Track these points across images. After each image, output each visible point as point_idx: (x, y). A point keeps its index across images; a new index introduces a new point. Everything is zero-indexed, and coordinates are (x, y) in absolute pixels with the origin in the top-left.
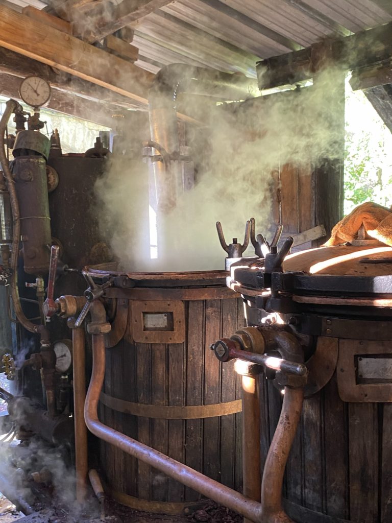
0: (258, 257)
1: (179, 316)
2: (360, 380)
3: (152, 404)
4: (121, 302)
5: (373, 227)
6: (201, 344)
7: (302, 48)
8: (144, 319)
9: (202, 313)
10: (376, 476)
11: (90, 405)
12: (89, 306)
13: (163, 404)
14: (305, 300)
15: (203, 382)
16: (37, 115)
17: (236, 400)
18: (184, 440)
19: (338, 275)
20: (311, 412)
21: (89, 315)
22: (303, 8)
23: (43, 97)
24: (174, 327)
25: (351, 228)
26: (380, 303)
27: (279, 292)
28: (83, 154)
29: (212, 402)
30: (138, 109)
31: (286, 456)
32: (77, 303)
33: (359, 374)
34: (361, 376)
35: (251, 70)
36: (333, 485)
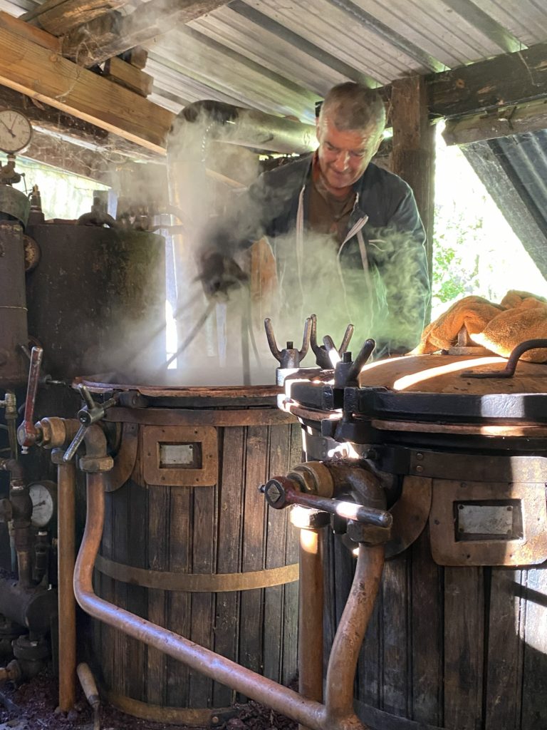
0: (320, 367)
1: (210, 448)
2: (460, 535)
3: (169, 571)
4: (128, 428)
5: (479, 330)
6: (240, 487)
7: (379, 86)
8: (160, 451)
9: (242, 444)
10: (481, 666)
11: (83, 572)
12: (83, 432)
13: (185, 570)
14: (388, 426)
15: (241, 540)
16: (12, 165)
17: (286, 565)
18: (213, 621)
19: (433, 393)
20: (394, 579)
21: (83, 446)
22: (381, 32)
23: (20, 140)
24: (203, 464)
25: (448, 330)
26: (490, 431)
27: (353, 415)
28: (75, 220)
29: (254, 568)
30: (150, 161)
31: (360, 640)
32: (66, 429)
33: (460, 527)
34: (462, 530)
35: (308, 113)
36: (422, 680)
